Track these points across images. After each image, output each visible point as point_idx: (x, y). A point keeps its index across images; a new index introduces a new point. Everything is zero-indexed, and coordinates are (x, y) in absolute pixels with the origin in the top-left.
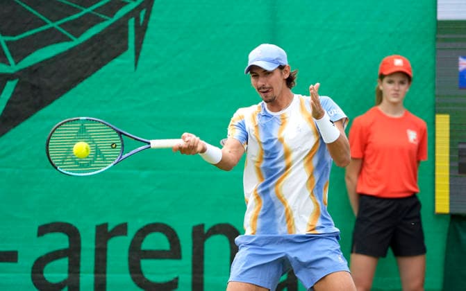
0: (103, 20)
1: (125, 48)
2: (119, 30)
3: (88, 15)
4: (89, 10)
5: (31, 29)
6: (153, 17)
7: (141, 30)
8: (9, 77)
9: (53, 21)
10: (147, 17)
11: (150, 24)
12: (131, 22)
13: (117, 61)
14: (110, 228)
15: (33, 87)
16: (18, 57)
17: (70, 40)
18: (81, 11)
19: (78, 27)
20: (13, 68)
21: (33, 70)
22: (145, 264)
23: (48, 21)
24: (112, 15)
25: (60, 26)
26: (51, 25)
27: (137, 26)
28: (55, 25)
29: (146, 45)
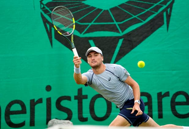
0: (154, 13)
1: (163, 24)
2: (160, 16)
3: (148, 12)
4: (147, 10)
5: (127, 19)
6: (173, 10)
7: (169, 17)
8: (120, 38)
9: (135, 15)
10: (171, 11)
11: (172, 14)
12: (165, 14)
13: (160, 29)
14: (163, 94)
16: (123, 30)
17: (141, 22)
18: (145, 10)
19: (144, 17)
20: (121, 34)
21: (129, 34)
22: (177, 107)
23: (133, 15)
24: (157, 11)
25: (138, 17)
26: (134, 17)
28: (136, 16)
29: (171, 22)
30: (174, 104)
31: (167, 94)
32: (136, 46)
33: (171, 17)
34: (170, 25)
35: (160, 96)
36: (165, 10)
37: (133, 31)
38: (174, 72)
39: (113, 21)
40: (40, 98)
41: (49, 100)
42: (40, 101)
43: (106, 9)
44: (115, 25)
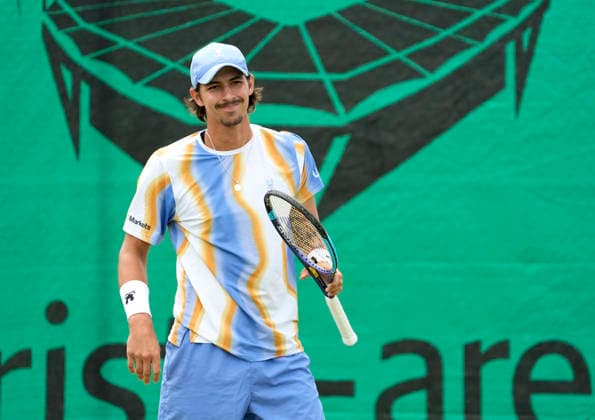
0: (468, 46)
1: (501, 86)
2: (492, 61)
3: (448, 40)
4: (444, 33)
5: (366, 62)
6: (541, 40)
7: (524, 60)
8: (338, 132)
9: (398, 49)
10: (533, 40)
11: (538, 50)
12: (510, 48)
13: (490, 105)
14: (484, 347)
15: (371, 145)
16: (350, 102)
17: (419, 76)
18: (436, 33)
19: (433, 57)
20: (342, 118)
21: (370, 122)
22: (539, 401)
23: (390, 50)
24: (481, 38)
25: (410, 56)
26: (395, 55)
27: (519, 54)
28: (400, 55)
29: (532, 80)
30: (525, 387)
31: (501, 350)
32: (394, 165)
33: (535, 64)
34: (528, 92)
35: (475, 357)
36: (514, 35)
37: (389, 109)
38: (533, 269)
39: (313, 69)
40: (21, 347)
41: (56, 359)
42: (23, 359)
43: (291, 22)
44: (320, 83)
